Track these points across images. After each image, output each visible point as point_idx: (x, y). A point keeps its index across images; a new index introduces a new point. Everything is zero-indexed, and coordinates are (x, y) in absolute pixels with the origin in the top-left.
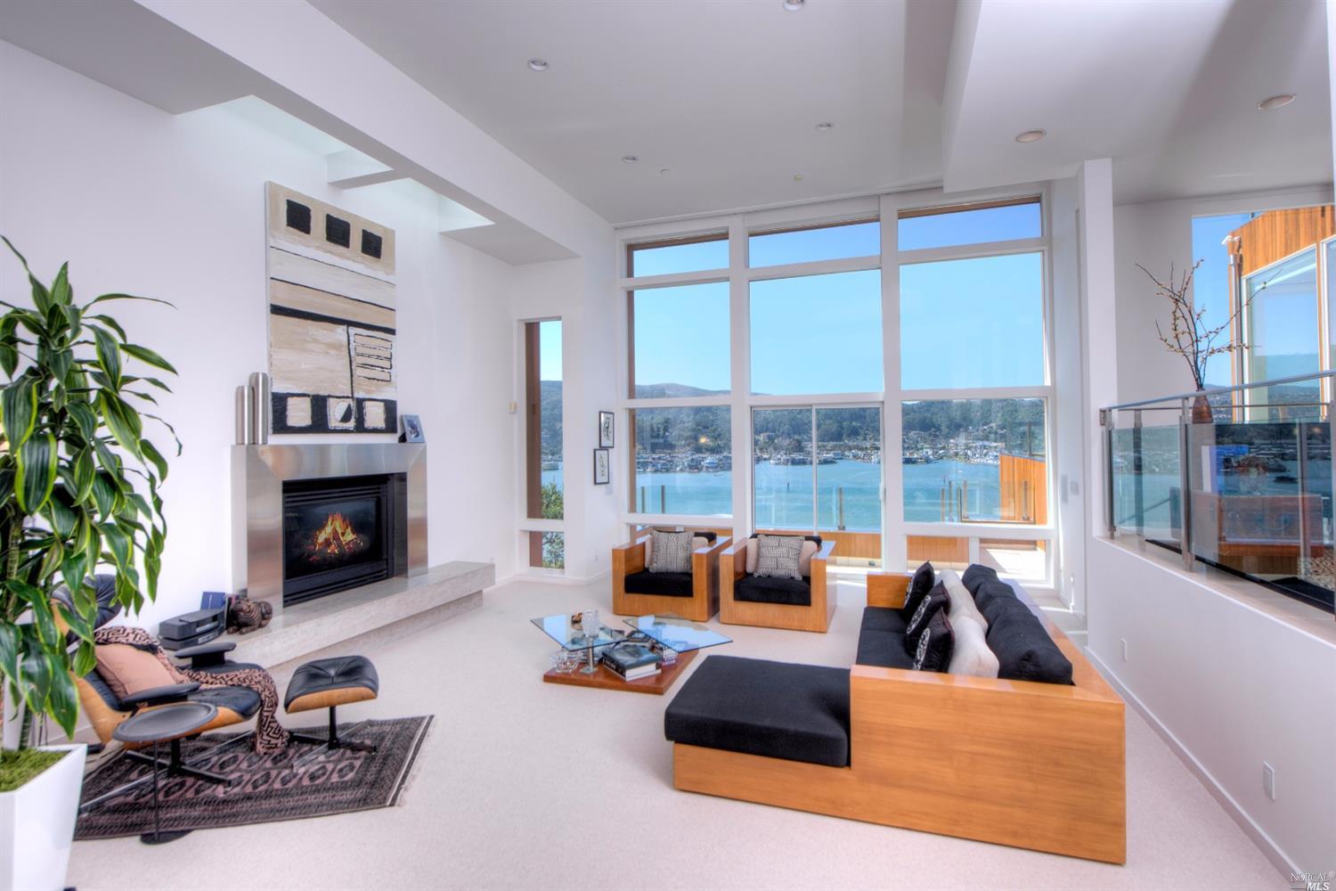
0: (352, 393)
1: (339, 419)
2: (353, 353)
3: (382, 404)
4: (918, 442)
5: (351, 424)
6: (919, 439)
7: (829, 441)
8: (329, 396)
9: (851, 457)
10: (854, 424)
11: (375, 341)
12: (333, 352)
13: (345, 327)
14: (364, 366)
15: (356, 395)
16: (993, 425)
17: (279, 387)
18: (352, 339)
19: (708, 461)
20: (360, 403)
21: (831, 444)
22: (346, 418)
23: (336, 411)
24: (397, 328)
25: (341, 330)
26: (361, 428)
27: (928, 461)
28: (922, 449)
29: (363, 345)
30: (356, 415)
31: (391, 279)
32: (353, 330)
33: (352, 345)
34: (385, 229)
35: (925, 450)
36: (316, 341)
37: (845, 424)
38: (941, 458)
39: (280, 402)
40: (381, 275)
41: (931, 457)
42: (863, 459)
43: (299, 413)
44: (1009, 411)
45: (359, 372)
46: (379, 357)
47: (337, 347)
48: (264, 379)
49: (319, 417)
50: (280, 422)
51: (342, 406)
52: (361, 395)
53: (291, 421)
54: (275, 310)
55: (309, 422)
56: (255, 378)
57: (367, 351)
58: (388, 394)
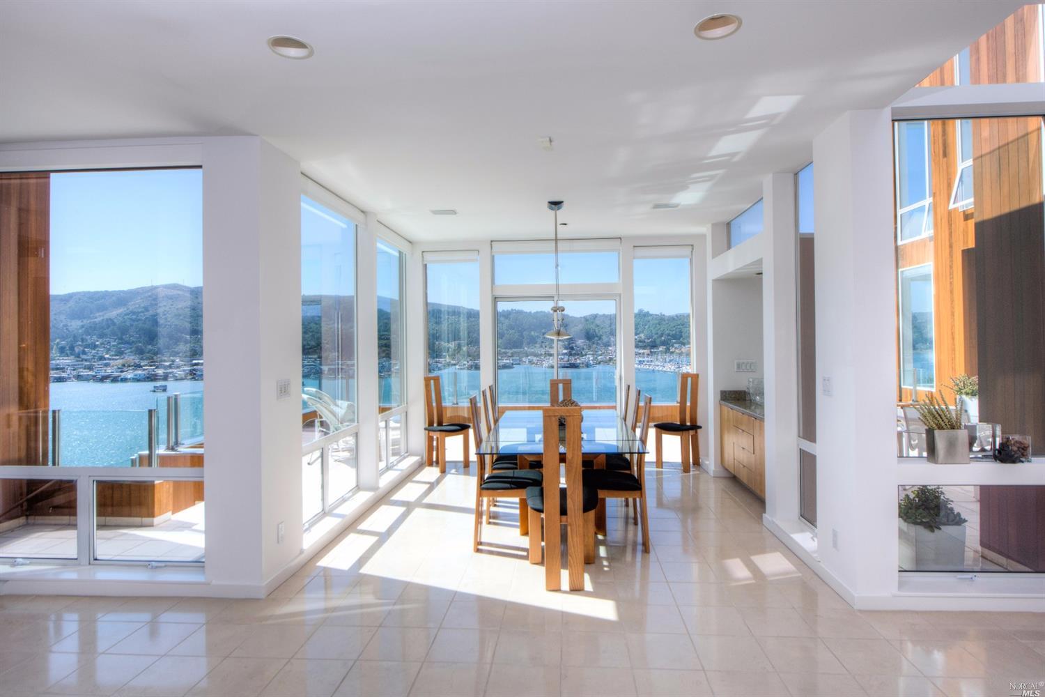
4: (583, 349)
6: (585, 347)
7: (511, 349)
9: (527, 362)
10: (533, 333)
16: (642, 335)
21: (510, 352)
27: (588, 366)
28: (586, 355)
35: (588, 356)
37: (525, 334)
38: (599, 363)
41: (591, 362)
42: (536, 364)
44: (653, 324)
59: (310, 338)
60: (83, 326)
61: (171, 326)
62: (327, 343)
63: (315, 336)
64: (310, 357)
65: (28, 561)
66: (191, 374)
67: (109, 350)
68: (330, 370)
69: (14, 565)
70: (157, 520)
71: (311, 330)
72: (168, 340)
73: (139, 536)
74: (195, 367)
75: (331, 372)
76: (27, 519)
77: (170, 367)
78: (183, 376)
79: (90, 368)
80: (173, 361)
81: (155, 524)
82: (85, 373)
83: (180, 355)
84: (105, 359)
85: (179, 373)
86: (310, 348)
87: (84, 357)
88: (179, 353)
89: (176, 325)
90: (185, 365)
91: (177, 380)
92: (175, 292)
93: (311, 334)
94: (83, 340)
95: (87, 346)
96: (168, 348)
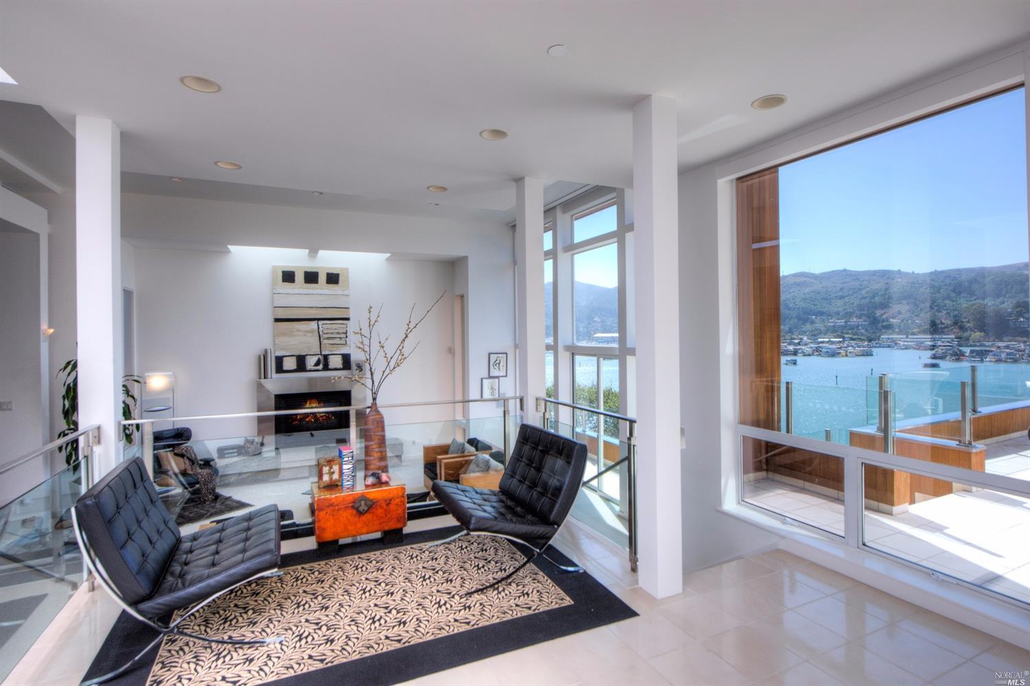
0: (321, 352)
1: (313, 364)
2: (321, 333)
3: (340, 356)
5: (321, 367)
8: (307, 355)
11: (337, 326)
12: (309, 334)
13: (316, 322)
14: (328, 338)
15: (323, 353)
17: (279, 354)
18: (320, 326)
20: (326, 357)
22: (317, 364)
23: (311, 362)
24: (351, 317)
25: (314, 325)
26: (326, 368)
29: (328, 329)
30: (324, 363)
31: (345, 293)
32: (320, 323)
33: (321, 330)
34: (341, 270)
36: (299, 330)
39: (279, 360)
40: (340, 292)
43: (290, 364)
45: (325, 342)
46: (338, 333)
47: (311, 332)
48: (271, 350)
49: (301, 365)
50: (280, 369)
51: (315, 359)
52: (326, 353)
53: (285, 368)
54: (277, 320)
55: (296, 368)
56: (266, 351)
57: (331, 331)
58: (345, 351)
59: (944, 316)
61: (798, 308)
62: (968, 322)
64: (944, 336)
65: (797, 524)
66: (817, 351)
68: (972, 352)
69: (784, 522)
70: (896, 509)
71: (945, 308)
72: (796, 320)
73: (885, 523)
74: (821, 345)
75: (974, 354)
76: (767, 473)
77: (799, 344)
78: (811, 352)
80: (801, 339)
81: (894, 513)
83: (808, 333)
85: (807, 349)
86: (945, 328)
88: (805, 332)
89: (803, 308)
90: (812, 343)
91: (805, 355)
92: (802, 279)
93: (945, 312)
96: (797, 328)
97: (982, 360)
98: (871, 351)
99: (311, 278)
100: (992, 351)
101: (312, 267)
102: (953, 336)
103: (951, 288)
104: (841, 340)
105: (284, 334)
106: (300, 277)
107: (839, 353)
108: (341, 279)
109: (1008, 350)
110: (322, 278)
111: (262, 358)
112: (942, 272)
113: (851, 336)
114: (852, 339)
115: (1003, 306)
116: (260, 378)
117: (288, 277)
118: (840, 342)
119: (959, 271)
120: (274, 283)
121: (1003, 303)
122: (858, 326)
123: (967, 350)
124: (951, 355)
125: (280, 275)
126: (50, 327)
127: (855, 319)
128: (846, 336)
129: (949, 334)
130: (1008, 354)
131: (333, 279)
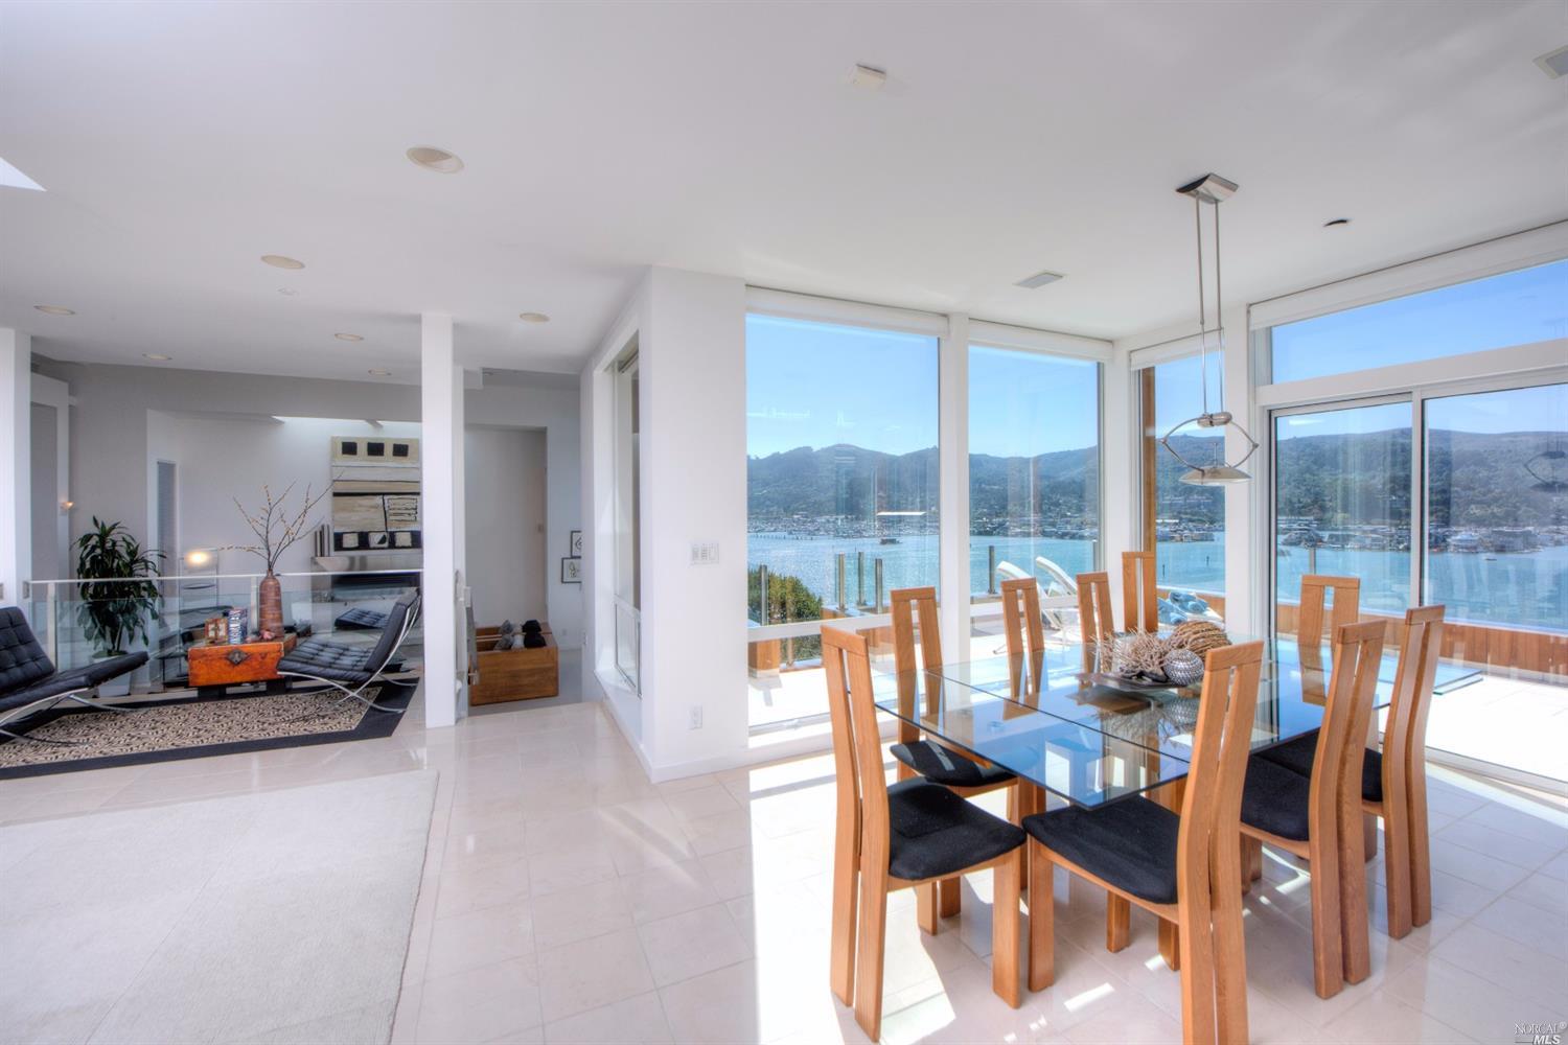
0: (386, 529)
1: (377, 542)
2: (386, 509)
3: (409, 533)
5: (386, 545)
8: (370, 532)
11: (407, 502)
12: (373, 510)
13: (381, 496)
14: (395, 514)
15: (389, 530)
17: (338, 530)
18: (386, 501)
19: (1459, 537)
20: (392, 535)
22: (383, 541)
23: (375, 539)
24: (422, 491)
25: (378, 500)
26: (392, 546)
29: (395, 504)
30: (391, 541)
31: (415, 465)
32: (386, 497)
33: (386, 505)
34: (411, 440)
36: (360, 506)
39: (339, 538)
40: (409, 465)
43: (350, 541)
45: (391, 518)
46: (407, 509)
47: (376, 507)
48: (328, 527)
49: (364, 541)
50: (339, 546)
51: (379, 536)
52: (393, 530)
53: (345, 545)
54: (336, 495)
55: (357, 545)
56: (323, 527)
57: (397, 507)
58: (414, 527)
60: (1048, 486)
63: (1312, 491)
64: (1301, 518)
67: (1070, 508)
68: (1331, 536)
71: (1305, 483)
75: (1334, 540)
79: (1053, 525)
82: (1049, 529)
84: (1066, 516)
86: (1303, 507)
87: (1050, 514)
93: (1304, 488)
94: (1049, 498)
95: (1052, 504)
97: (1343, 547)
98: (1211, 535)
99: (376, 449)
100: (1355, 536)
101: (377, 439)
102: (1312, 518)
103: (1312, 459)
104: (1177, 521)
105: (343, 510)
106: (362, 449)
107: (1173, 538)
108: (410, 451)
109: (1374, 536)
110: (389, 450)
111: (318, 534)
112: (1301, 439)
113: (1188, 516)
114: (1191, 521)
115: (1372, 482)
116: (316, 555)
117: (349, 448)
118: (1176, 524)
119: (1323, 438)
120: (334, 456)
121: (1374, 477)
122: (1199, 506)
123: (1326, 535)
124: (1307, 540)
125: (340, 447)
126: (70, 501)
127: (1196, 497)
128: (1184, 516)
129: (1306, 515)
130: (1374, 540)
131: (401, 450)
